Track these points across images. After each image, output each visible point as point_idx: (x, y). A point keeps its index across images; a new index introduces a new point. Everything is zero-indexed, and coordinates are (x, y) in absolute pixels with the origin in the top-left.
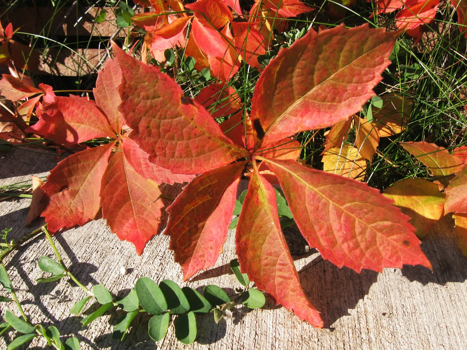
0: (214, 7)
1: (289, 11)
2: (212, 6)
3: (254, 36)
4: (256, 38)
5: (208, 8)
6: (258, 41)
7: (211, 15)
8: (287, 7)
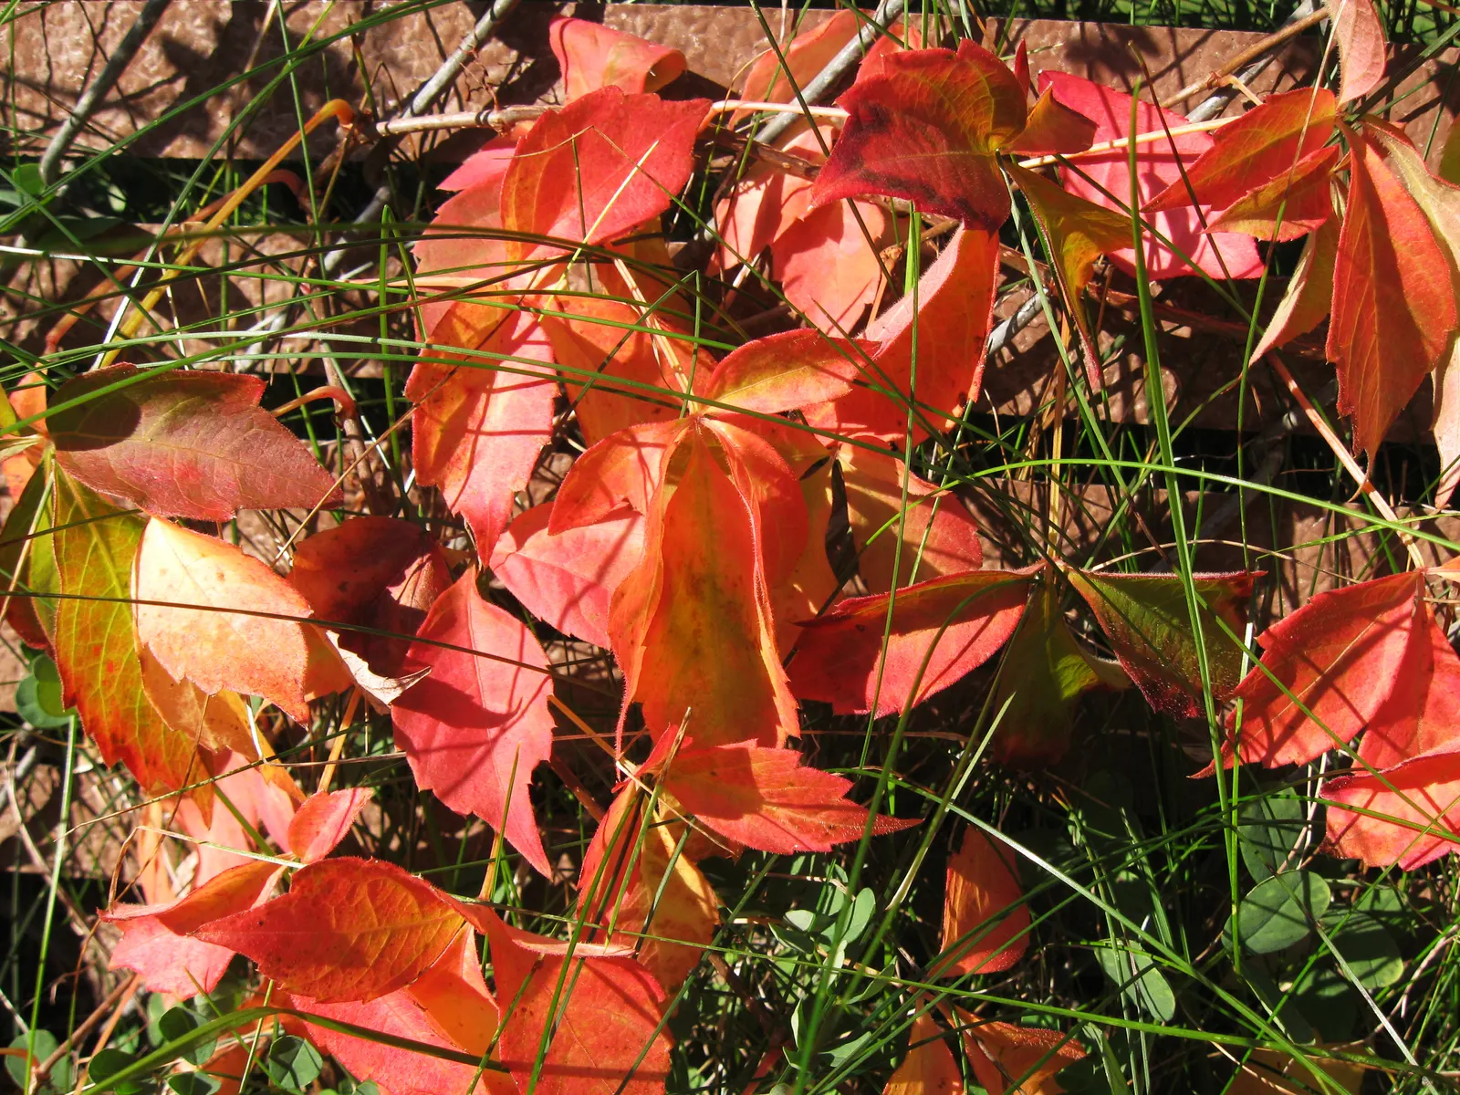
0: (373, 894)
1: (794, 830)
2: (363, 891)
3: (608, 983)
4: (618, 990)
5: (339, 912)
6: (629, 1001)
7: (362, 937)
8: (782, 813)
